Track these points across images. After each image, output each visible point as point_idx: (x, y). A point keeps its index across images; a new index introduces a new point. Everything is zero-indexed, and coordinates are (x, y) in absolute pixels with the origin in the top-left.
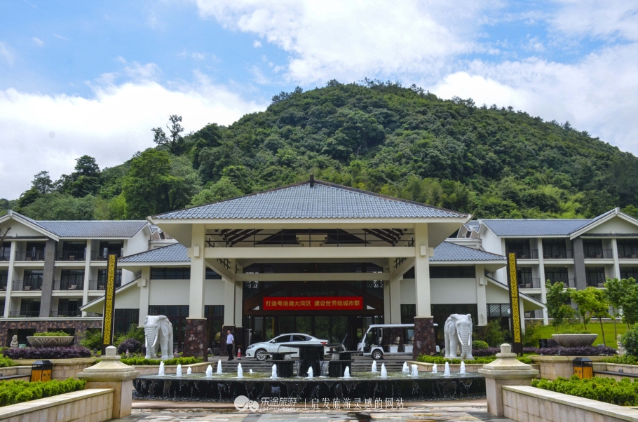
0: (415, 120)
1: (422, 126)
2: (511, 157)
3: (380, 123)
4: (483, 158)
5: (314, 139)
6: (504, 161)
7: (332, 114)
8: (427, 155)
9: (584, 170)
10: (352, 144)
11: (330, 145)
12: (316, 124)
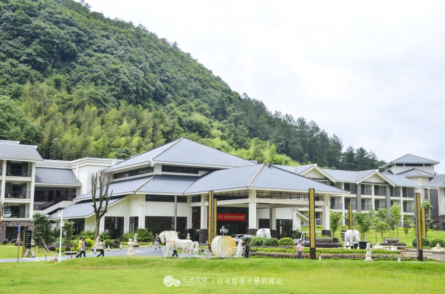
0: (102, 43)
1: (108, 50)
2: (172, 86)
3: (73, 41)
4: (153, 85)
5: (12, 46)
6: (167, 89)
7: (26, 23)
8: (118, 79)
9: (219, 103)
10: (48, 57)
11: (29, 55)
12: (11, 30)
